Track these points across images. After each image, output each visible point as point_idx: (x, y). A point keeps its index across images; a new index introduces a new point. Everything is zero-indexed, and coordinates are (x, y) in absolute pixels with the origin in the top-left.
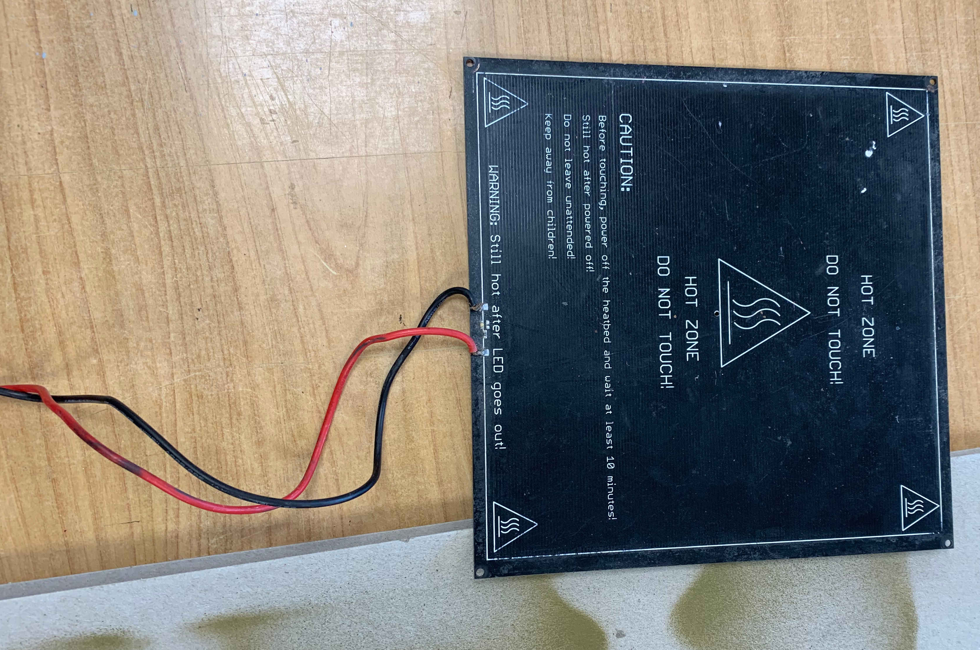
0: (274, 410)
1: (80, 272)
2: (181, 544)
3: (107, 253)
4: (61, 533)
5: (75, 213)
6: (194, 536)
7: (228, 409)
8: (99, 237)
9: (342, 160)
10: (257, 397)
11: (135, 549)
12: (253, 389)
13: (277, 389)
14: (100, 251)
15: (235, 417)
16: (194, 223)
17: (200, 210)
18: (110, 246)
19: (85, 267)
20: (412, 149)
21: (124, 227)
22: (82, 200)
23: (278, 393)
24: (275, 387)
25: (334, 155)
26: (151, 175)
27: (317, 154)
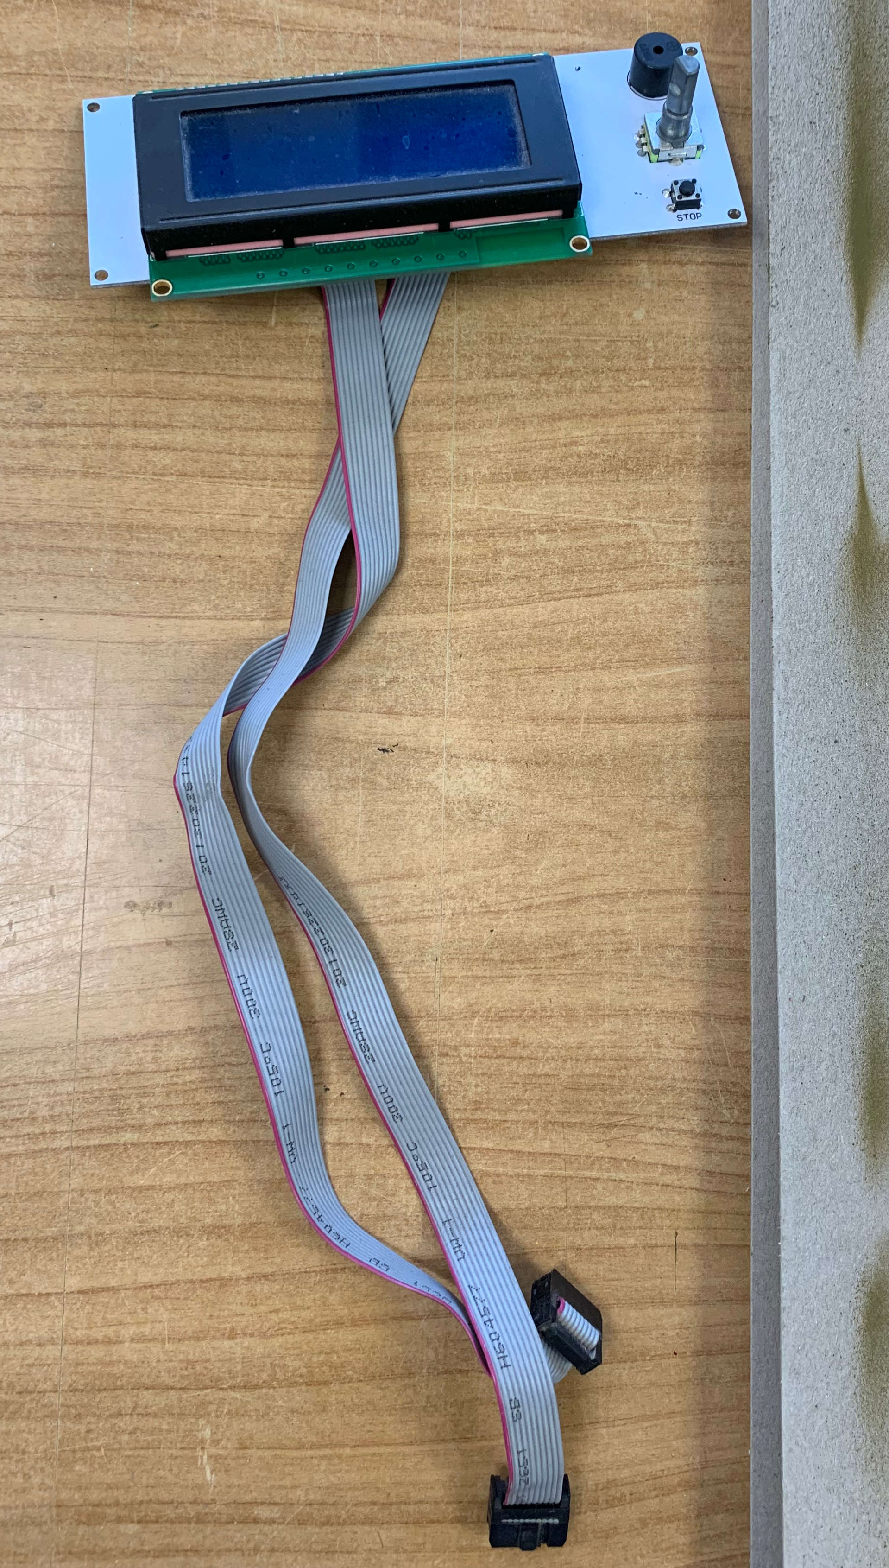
0: (516, 984)
1: (237, 1280)
2: (724, 1169)
3: (211, 1231)
4: (677, 1360)
5: (136, 1275)
6: (714, 1145)
7: (505, 1061)
8: (181, 1241)
9: (93, 815)
10: (489, 1010)
11: (722, 1246)
12: (474, 1014)
13: (480, 974)
14: (205, 1243)
15: (519, 1051)
16: (175, 1080)
17: (153, 1067)
18: (199, 1224)
19: (230, 1269)
20: (87, 692)
21: (169, 1197)
22: (116, 1261)
23: (488, 974)
24: (476, 977)
25: (84, 828)
26: (84, 1143)
27: (79, 858)
